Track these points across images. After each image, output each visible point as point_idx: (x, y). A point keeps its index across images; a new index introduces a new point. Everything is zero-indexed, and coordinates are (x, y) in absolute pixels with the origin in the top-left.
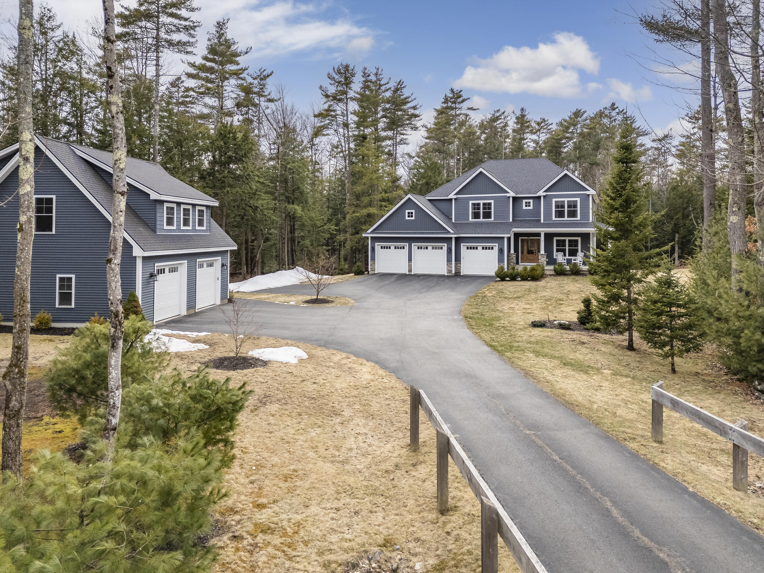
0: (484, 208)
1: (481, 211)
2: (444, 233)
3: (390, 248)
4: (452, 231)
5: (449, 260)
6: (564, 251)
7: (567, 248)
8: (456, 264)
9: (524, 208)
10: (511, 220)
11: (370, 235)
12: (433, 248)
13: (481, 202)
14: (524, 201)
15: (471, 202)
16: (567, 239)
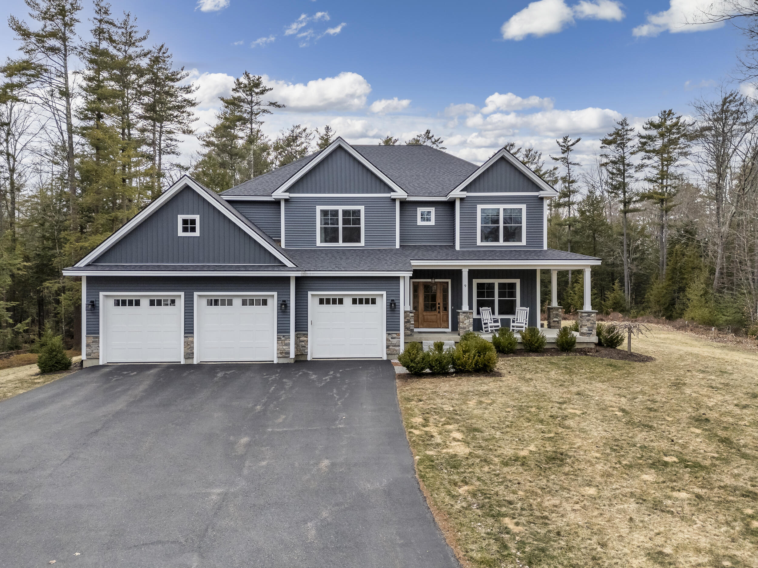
0: (345, 222)
1: (341, 226)
2: (273, 268)
3: (138, 303)
4: (289, 264)
5: (283, 330)
6: (491, 304)
7: (496, 299)
8: (297, 337)
9: (420, 223)
10: (398, 246)
11: (84, 274)
12: (244, 303)
13: (340, 209)
14: (420, 210)
15: (319, 208)
16: (496, 282)
